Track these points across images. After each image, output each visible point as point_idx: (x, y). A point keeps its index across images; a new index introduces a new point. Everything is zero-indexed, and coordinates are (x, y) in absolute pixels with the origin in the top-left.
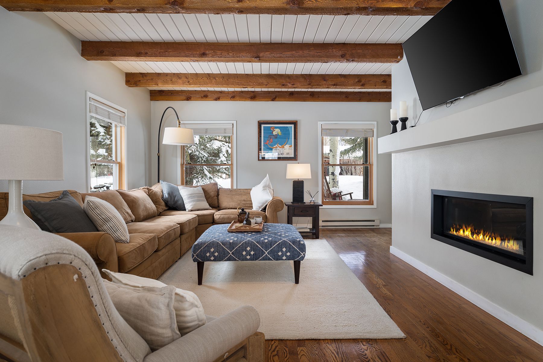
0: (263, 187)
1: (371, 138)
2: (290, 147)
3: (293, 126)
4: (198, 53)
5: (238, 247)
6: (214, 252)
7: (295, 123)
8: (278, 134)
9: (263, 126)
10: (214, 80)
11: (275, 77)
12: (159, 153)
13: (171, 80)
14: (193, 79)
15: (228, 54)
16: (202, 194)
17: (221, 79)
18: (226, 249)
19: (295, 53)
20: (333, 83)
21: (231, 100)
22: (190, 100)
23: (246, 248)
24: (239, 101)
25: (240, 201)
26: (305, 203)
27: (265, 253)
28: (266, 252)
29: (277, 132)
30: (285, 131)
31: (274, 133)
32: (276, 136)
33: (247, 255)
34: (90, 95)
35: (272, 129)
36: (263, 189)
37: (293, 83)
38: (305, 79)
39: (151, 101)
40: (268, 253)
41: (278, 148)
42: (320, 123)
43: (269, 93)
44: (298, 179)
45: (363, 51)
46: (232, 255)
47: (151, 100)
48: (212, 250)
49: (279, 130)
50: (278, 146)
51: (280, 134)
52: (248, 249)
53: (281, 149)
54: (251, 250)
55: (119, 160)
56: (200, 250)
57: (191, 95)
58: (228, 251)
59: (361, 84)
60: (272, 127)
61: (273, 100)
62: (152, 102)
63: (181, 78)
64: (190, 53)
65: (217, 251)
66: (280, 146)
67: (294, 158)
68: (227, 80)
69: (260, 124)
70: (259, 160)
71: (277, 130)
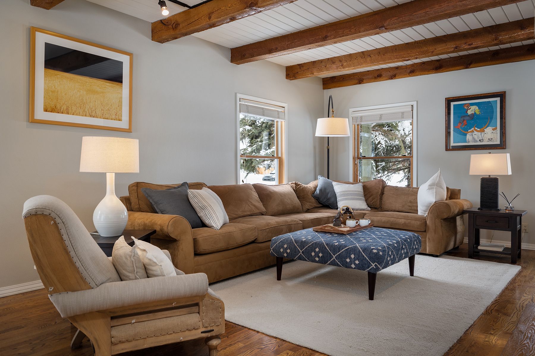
0: (429, 185)
2: (493, 130)
3: (498, 99)
4: (320, 37)
5: (307, 246)
6: (286, 249)
7: (502, 95)
8: (475, 113)
9: (452, 104)
10: (369, 59)
12: (328, 145)
13: (326, 67)
15: (350, 31)
18: (297, 247)
19: (429, 10)
21: (410, 76)
22: (362, 83)
23: (315, 248)
24: (421, 75)
27: (333, 257)
28: (334, 256)
29: (473, 110)
30: (488, 110)
31: (469, 112)
32: (473, 116)
33: (315, 256)
34: (239, 96)
35: (466, 108)
36: (428, 188)
37: (470, 43)
40: (336, 257)
41: (476, 133)
43: (462, 58)
44: (490, 176)
46: (302, 254)
47: (324, 89)
48: (285, 246)
49: (477, 108)
50: (475, 129)
51: (478, 113)
52: (317, 250)
53: (480, 133)
54: (319, 252)
55: (280, 155)
56: (276, 244)
58: (299, 249)
60: (465, 104)
61: (468, 67)
62: (325, 91)
63: (335, 63)
64: (313, 39)
65: (289, 248)
66: (479, 129)
67: (502, 146)
68: (384, 55)
69: (449, 101)
70: (447, 149)
71: (473, 108)
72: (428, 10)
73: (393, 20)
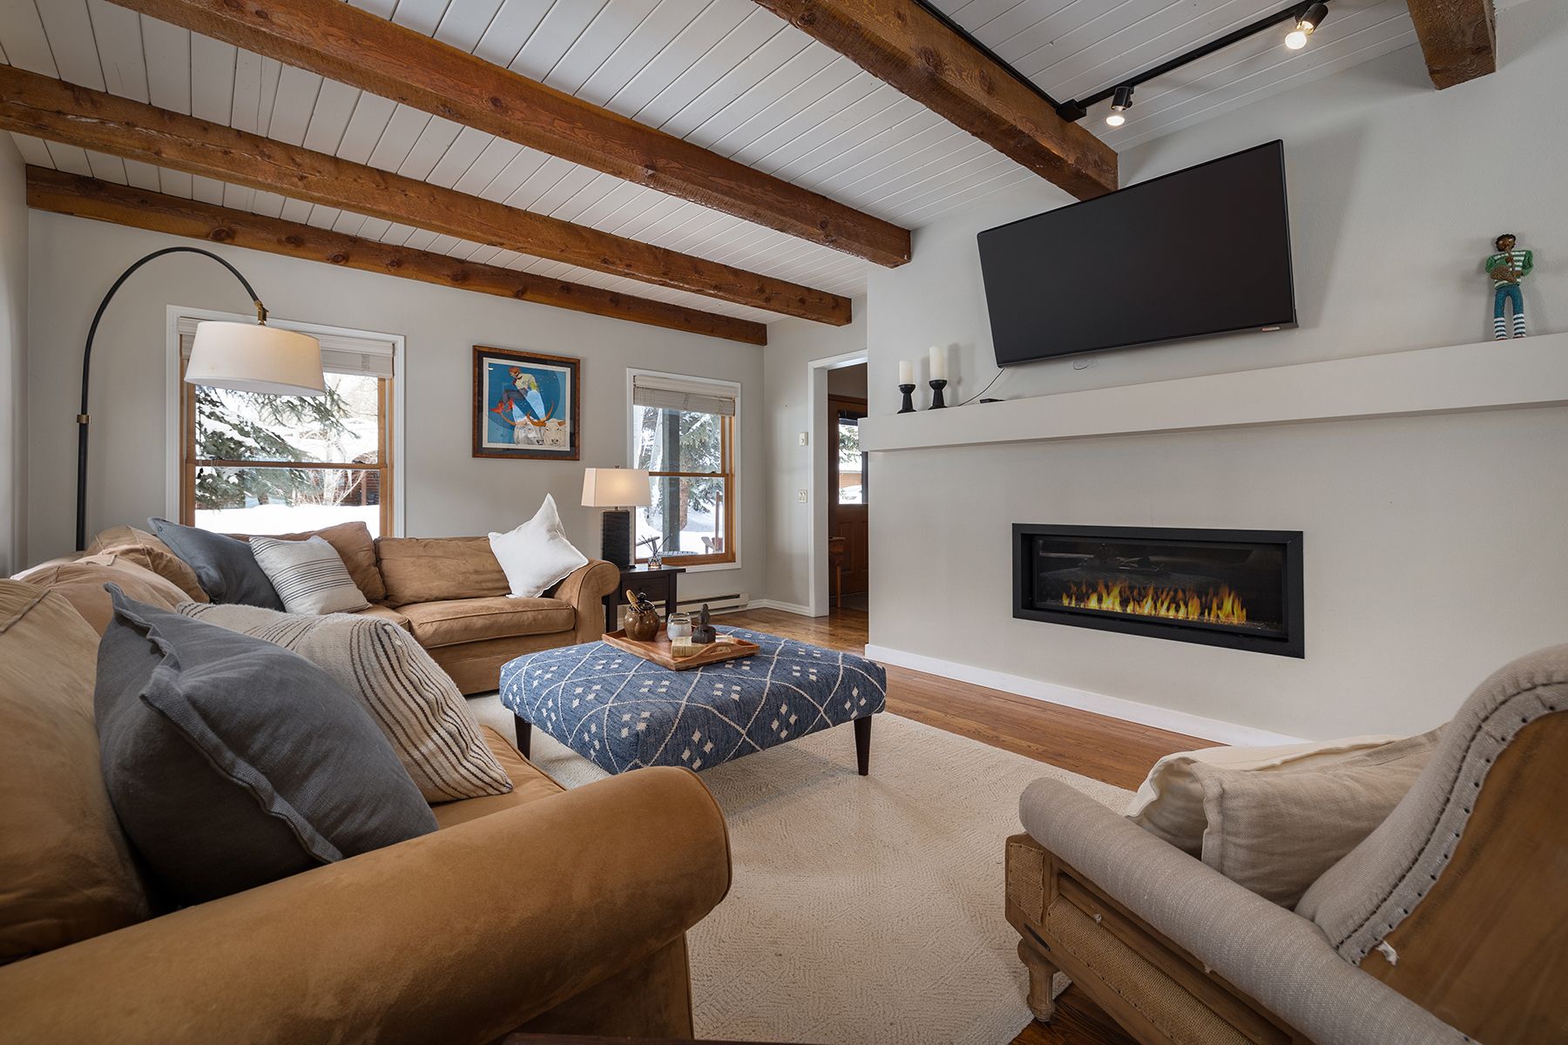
0: (546, 529)
1: (727, 420)
2: (560, 424)
3: (568, 371)
4: (476, 90)
5: (758, 710)
6: (702, 743)
7: (574, 365)
9: (487, 361)
11: (585, 234)
13: (226, 153)
15: (572, 130)
17: (427, 202)
18: (733, 724)
19: (736, 187)
20: (713, 283)
21: (389, 272)
22: (229, 241)
23: (779, 707)
25: (464, 573)
27: (819, 712)
28: (820, 708)
29: (525, 381)
30: (549, 382)
31: (519, 385)
32: (526, 394)
33: (780, 729)
35: (513, 374)
37: (628, 262)
38: (656, 257)
39: (31, 210)
40: (825, 711)
42: (630, 373)
43: (507, 275)
44: (616, 508)
46: (748, 739)
47: (31, 204)
48: (696, 737)
49: (532, 379)
51: (535, 389)
52: (784, 709)
54: (789, 713)
56: (663, 746)
57: (234, 226)
58: (738, 727)
59: (764, 296)
60: (513, 367)
61: (519, 295)
62: (36, 213)
65: (710, 737)
67: (573, 454)
68: (447, 208)
69: (480, 354)
70: (474, 453)
71: (526, 377)
72: (733, 184)
73: (673, 165)
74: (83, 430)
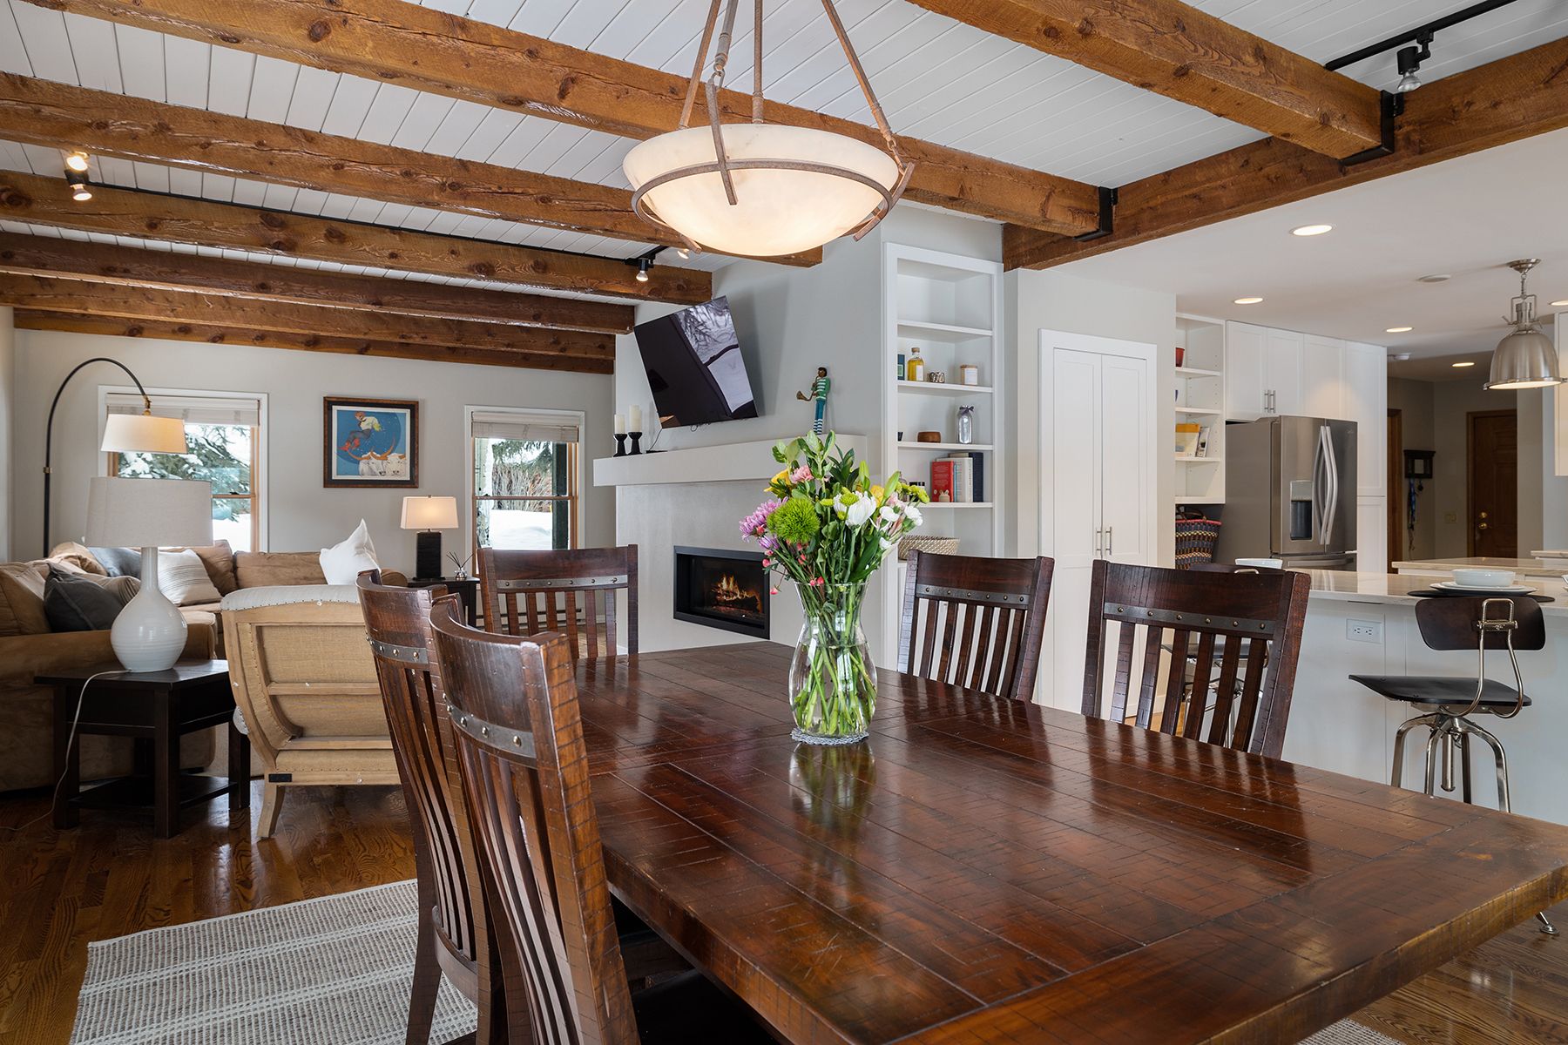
1: (573, 445)
2: (400, 457)
3: (408, 412)
4: (250, 282)
7: (413, 407)
8: (373, 428)
9: (335, 408)
10: (239, 313)
11: (386, 318)
12: (48, 465)
13: (125, 302)
14: (184, 305)
15: (316, 292)
16: (200, 566)
17: (259, 313)
20: (506, 342)
21: (255, 345)
22: (140, 335)
24: (277, 347)
25: (296, 579)
26: (444, 578)
29: (369, 423)
30: (391, 424)
31: (364, 426)
32: (369, 433)
35: (358, 418)
37: (423, 335)
38: (450, 328)
39: (17, 330)
41: (374, 460)
42: (468, 409)
44: (429, 530)
45: (570, 312)
47: (16, 326)
49: (376, 421)
50: (372, 455)
51: (377, 429)
53: (380, 461)
57: (143, 325)
59: (559, 347)
60: (358, 412)
61: (362, 352)
62: (20, 332)
63: (152, 300)
64: (233, 281)
66: (378, 455)
67: (412, 483)
68: (274, 315)
69: (329, 403)
70: (326, 485)
71: (370, 419)
72: (448, 302)
74: (47, 476)
